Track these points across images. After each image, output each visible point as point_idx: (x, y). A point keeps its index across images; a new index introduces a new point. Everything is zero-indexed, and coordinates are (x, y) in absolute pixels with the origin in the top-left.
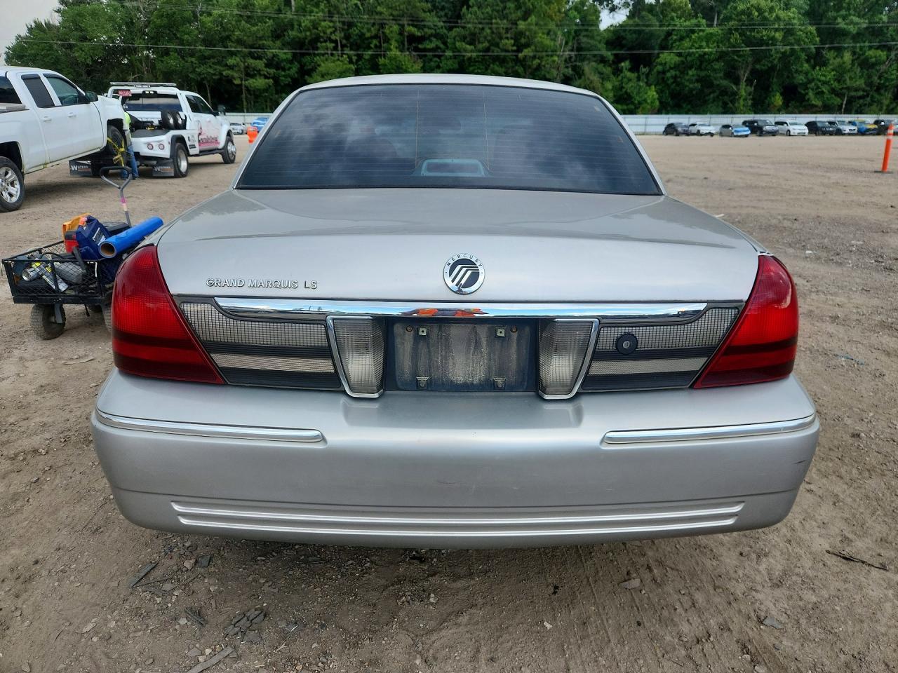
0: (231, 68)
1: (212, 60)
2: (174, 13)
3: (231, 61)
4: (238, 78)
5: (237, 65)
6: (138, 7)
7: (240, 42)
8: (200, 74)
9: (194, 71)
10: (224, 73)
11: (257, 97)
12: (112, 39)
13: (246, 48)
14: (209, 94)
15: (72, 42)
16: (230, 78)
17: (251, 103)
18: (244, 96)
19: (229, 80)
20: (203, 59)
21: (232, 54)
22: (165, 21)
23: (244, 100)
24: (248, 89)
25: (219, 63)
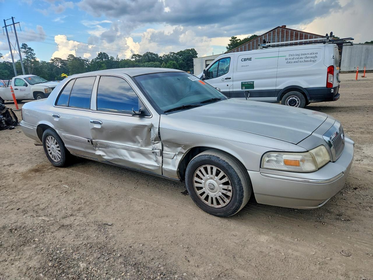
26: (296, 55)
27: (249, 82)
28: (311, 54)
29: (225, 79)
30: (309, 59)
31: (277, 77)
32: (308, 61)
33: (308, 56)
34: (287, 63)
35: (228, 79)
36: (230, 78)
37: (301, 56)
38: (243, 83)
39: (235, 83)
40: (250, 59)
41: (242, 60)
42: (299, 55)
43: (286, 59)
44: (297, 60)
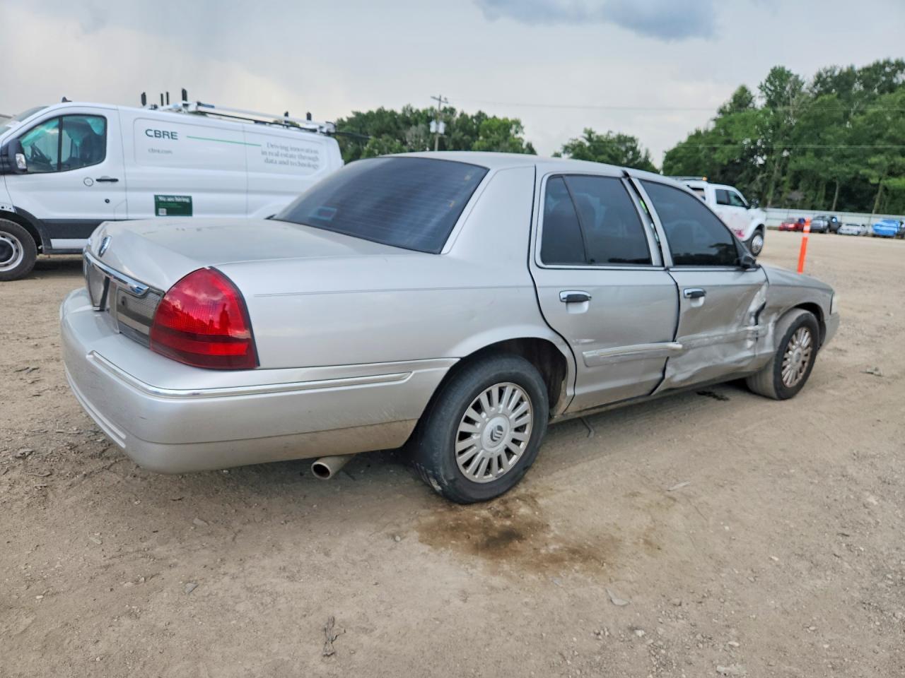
0: (872, 166)
1: (852, 159)
2: (823, 114)
3: (873, 160)
4: (876, 177)
5: (880, 164)
6: (789, 111)
7: (893, 140)
8: (832, 173)
9: (826, 170)
10: (861, 172)
11: (894, 197)
12: (754, 143)
13: (898, 144)
14: (837, 194)
15: (716, 146)
16: (866, 177)
17: (884, 204)
18: (878, 196)
19: (865, 180)
20: (842, 157)
21: (878, 152)
22: (811, 122)
23: (877, 201)
24: (886, 189)
25: (859, 162)
26: (282, 148)
27: (177, 197)
28: (307, 151)
29: (98, 180)
30: (305, 162)
31: (247, 192)
32: (305, 165)
33: (304, 154)
34: (267, 161)
35: (109, 183)
36: (115, 180)
37: (290, 152)
38: (161, 199)
39: (132, 196)
40: (172, 136)
41: (149, 133)
42: (286, 149)
43: (264, 153)
44: (285, 159)
